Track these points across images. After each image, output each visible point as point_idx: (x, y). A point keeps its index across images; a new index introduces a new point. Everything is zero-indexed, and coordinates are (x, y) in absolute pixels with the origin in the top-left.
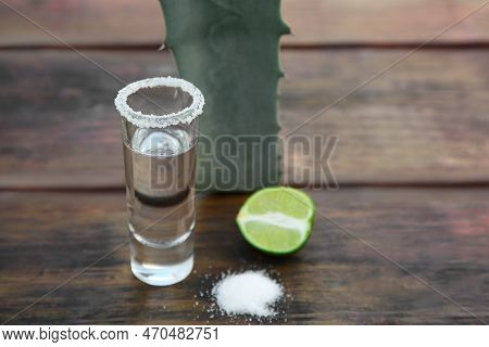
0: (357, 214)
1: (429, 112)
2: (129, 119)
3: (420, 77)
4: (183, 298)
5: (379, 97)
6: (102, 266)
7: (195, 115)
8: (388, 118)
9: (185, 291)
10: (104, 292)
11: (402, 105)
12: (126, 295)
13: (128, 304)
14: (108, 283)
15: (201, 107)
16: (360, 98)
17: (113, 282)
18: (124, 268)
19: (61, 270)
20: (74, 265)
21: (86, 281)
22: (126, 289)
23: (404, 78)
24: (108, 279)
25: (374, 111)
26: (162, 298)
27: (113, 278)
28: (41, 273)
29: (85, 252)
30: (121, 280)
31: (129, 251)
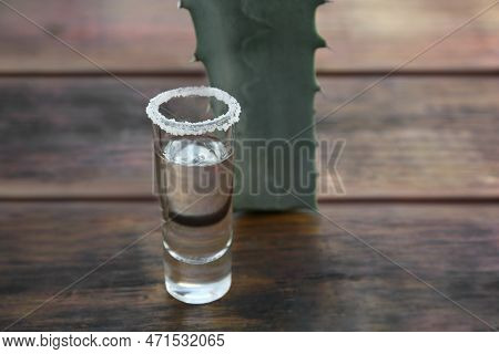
0: (399, 231)
1: (465, 135)
2: (163, 127)
3: (455, 102)
4: (223, 316)
5: (415, 120)
6: (134, 286)
7: (231, 122)
8: (425, 140)
9: (224, 308)
10: (138, 312)
11: (438, 128)
12: (162, 314)
13: (164, 323)
14: (141, 302)
15: (237, 115)
16: (394, 122)
17: (147, 301)
18: (158, 287)
19: (91, 290)
20: (104, 286)
21: (118, 301)
22: (160, 308)
23: (438, 103)
24: (141, 298)
25: (410, 134)
26: (199, 316)
27: (146, 297)
28: (69, 294)
29: (116, 272)
30: (155, 299)
31: (163, 270)
